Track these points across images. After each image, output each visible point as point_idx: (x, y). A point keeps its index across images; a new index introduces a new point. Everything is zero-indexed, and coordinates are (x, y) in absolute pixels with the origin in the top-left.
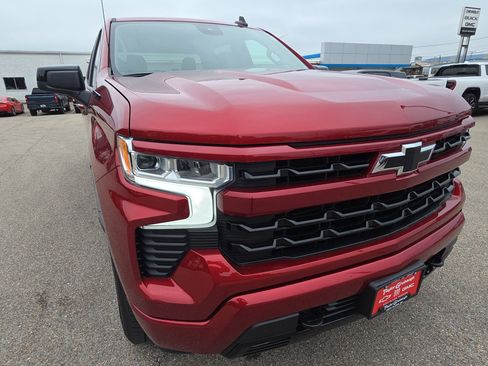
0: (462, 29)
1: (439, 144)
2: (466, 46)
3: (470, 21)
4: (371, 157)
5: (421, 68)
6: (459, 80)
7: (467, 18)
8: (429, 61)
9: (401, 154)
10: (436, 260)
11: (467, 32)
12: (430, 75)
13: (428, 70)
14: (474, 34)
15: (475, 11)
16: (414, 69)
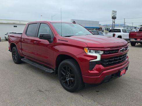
0: (112, 17)
1: (125, 48)
2: (114, 22)
3: (115, 15)
4: (118, 50)
5: (101, 28)
6: (116, 33)
7: (113, 14)
8: (103, 26)
9: (122, 49)
10: (127, 69)
11: (114, 18)
12: (104, 30)
13: (104, 28)
14: (116, 18)
15: (115, 12)
16: (99, 28)
